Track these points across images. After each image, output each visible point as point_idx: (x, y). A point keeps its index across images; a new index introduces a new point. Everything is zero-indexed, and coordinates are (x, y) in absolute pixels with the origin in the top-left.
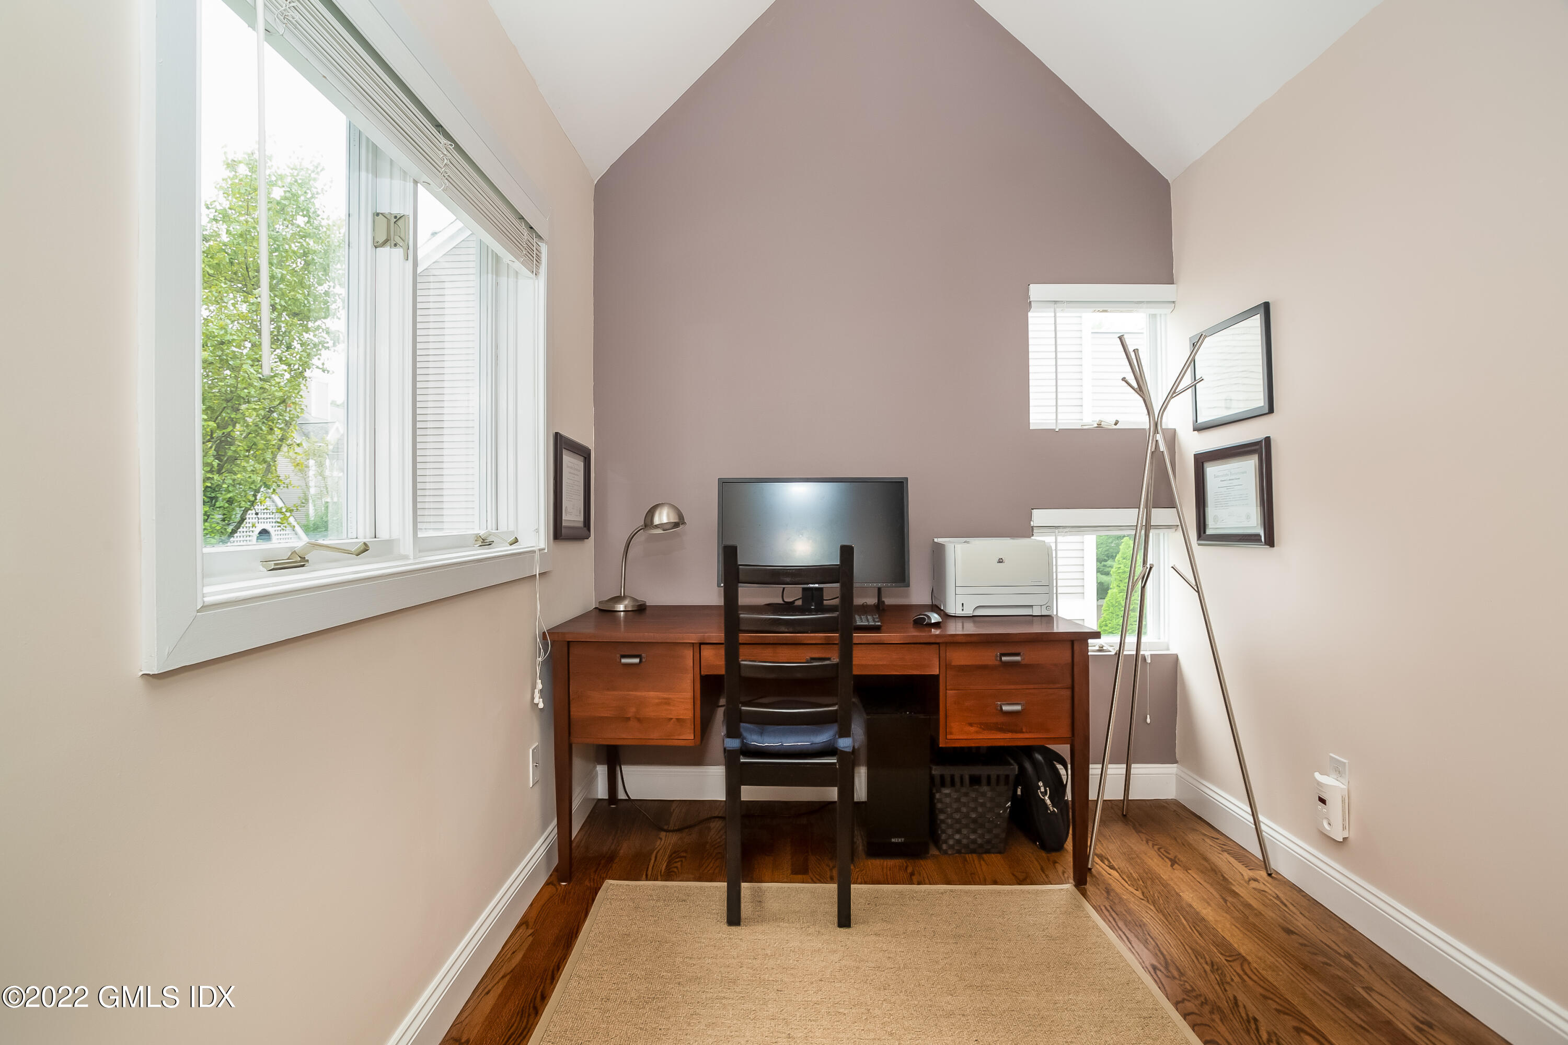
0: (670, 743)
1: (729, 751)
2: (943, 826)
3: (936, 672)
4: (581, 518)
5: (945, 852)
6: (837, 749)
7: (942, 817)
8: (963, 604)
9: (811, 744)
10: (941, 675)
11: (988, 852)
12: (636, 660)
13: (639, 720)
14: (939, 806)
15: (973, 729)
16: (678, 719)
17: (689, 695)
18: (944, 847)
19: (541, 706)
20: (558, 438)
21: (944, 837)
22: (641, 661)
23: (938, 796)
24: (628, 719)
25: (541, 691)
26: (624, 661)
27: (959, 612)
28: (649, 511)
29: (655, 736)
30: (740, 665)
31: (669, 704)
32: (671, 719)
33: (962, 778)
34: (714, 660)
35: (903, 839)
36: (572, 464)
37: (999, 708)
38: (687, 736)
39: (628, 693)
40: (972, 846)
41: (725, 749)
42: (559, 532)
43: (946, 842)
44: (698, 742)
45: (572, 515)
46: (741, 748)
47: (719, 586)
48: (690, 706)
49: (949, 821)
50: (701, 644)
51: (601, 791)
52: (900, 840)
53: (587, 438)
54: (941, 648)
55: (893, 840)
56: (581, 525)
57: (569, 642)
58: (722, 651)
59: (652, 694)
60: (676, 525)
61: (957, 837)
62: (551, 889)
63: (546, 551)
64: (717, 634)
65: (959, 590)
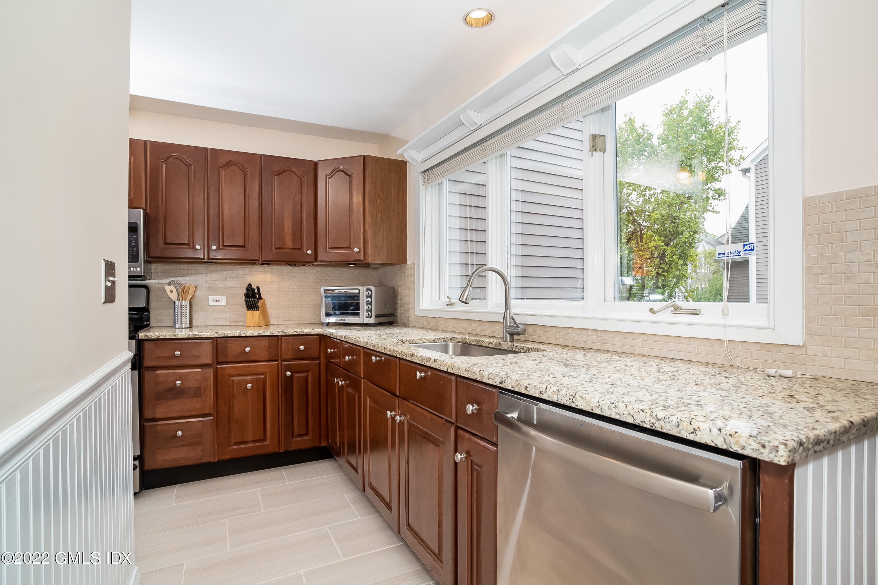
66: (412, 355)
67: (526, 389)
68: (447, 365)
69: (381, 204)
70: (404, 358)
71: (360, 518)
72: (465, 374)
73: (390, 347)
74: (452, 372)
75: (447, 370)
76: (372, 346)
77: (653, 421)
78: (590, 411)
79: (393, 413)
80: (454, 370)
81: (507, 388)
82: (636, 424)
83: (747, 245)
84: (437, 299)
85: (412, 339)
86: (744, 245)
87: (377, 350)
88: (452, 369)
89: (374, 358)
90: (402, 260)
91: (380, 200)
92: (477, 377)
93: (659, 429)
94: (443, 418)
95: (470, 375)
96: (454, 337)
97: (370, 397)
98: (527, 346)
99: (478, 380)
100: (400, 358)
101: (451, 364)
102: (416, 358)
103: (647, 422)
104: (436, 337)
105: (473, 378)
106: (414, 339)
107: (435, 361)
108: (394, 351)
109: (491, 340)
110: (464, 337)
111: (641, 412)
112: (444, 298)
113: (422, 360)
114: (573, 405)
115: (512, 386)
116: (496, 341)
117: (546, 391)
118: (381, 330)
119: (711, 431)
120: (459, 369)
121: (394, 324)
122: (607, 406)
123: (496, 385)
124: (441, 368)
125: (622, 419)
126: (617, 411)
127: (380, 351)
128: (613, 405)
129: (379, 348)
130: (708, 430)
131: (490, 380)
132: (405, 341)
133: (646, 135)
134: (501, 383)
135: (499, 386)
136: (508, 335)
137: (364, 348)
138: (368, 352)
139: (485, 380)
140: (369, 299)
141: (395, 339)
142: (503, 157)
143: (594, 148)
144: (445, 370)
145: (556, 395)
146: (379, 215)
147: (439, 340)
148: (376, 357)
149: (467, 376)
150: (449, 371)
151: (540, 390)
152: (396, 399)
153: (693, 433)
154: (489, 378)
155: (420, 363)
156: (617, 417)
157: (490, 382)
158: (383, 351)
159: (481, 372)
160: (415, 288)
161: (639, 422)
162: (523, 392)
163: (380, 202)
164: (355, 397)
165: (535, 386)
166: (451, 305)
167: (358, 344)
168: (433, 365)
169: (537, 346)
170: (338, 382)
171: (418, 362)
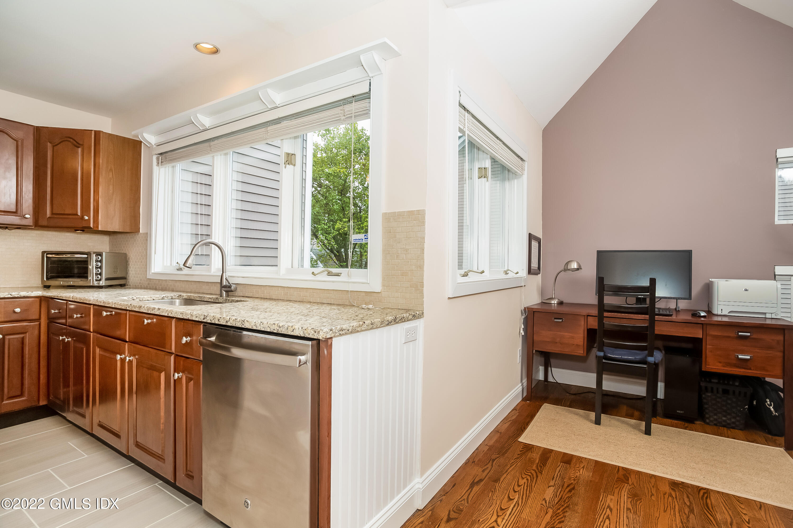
0: (573, 354)
1: (598, 356)
2: (707, 411)
3: (701, 336)
4: (537, 266)
5: (708, 424)
6: (647, 361)
7: (706, 406)
8: (722, 309)
9: (635, 358)
10: (703, 338)
11: (733, 428)
12: (561, 320)
13: (561, 343)
14: (705, 401)
15: (720, 364)
16: (577, 345)
17: (582, 335)
18: (708, 421)
19: (523, 334)
20: (530, 235)
21: (707, 416)
22: (562, 321)
23: (704, 396)
24: (556, 343)
25: (523, 329)
26: (556, 320)
27: (720, 313)
28: (566, 263)
29: (567, 350)
30: (604, 323)
31: (573, 338)
32: (574, 344)
33: (717, 389)
34: (593, 323)
35: (683, 412)
36: (535, 244)
37: (737, 357)
38: (581, 352)
39: (557, 333)
40: (724, 423)
41: (596, 356)
42: (530, 271)
43: (708, 418)
44: (585, 354)
45: (534, 265)
46: (604, 356)
47: (596, 295)
48: (582, 340)
49: (710, 409)
50: (588, 316)
51: (541, 377)
52: (681, 412)
53: (540, 235)
54: (704, 326)
55: (678, 411)
56: (537, 269)
57: (534, 311)
58: (596, 319)
59: (566, 334)
60: (578, 269)
61: (715, 417)
62: (524, 402)
63: (526, 277)
64: (595, 312)
65: (719, 303)
66: (140, 307)
67: (219, 321)
68: (168, 311)
69: (113, 177)
70: (133, 310)
71: (87, 456)
72: (180, 316)
73: (120, 303)
74: (171, 316)
75: (168, 315)
76: (102, 303)
77: (278, 328)
78: (251, 328)
79: (123, 356)
80: (173, 314)
81: (207, 321)
82: (271, 331)
83: (366, 235)
84: (169, 264)
85: (142, 297)
86: (365, 235)
87: (107, 306)
88: (172, 313)
89: (105, 314)
90: (135, 230)
91: (113, 174)
92: (189, 317)
93: (280, 332)
94: (165, 351)
95: (184, 316)
96: (181, 295)
97: (99, 347)
98: (237, 299)
99: (189, 319)
100: (130, 311)
101: (171, 310)
102: (144, 309)
103: (276, 330)
104: (164, 295)
105: (186, 318)
106: (143, 297)
107: (159, 309)
108: (124, 305)
109: (211, 296)
110: (189, 294)
111: (273, 325)
112: (174, 264)
113: (148, 310)
114: (243, 327)
115: (211, 320)
116: (214, 296)
117: (229, 320)
118: (112, 291)
119: (299, 329)
120: (176, 313)
121: (125, 286)
122: (259, 324)
123: (201, 320)
124: (163, 314)
125: (265, 330)
126: (263, 326)
127: (111, 306)
128: (262, 323)
129: (109, 303)
130: (298, 329)
131: (197, 318)
132: (136, 298)
133: (365, 137)
134: (204, 319)
135: (203, 321)
136: (224, 292)
137: (94, 305)
138: (99, 308)
139: (194, 319)
140: (99, 264)
141: (126, 297)
142: (227, 156)
143: (288, 162)
144: (166, 315)
145: (234, 322)
146: (111, 187)
147: (167, 298)
148: (106, 312)
149: (182, 318)
150: (169, 315)
151: (226, 320)
152: (126, 344)
153: (293, 331)
154: (196, 317)
155: (147, 312)
156: (263, 329)
157: (197, 319)
158: (113, 306)
159: (192, 313)
160: (147, 255)
161: (273, 330)
162: (217, 323)
163: (113, 175)
164: (83, 351)
165: (224, 318)
166: (180, 269)
167: (87, 303)
168: (157, 313)
169: (242, 299)
170: (64, 340)
171: (145, 312)
